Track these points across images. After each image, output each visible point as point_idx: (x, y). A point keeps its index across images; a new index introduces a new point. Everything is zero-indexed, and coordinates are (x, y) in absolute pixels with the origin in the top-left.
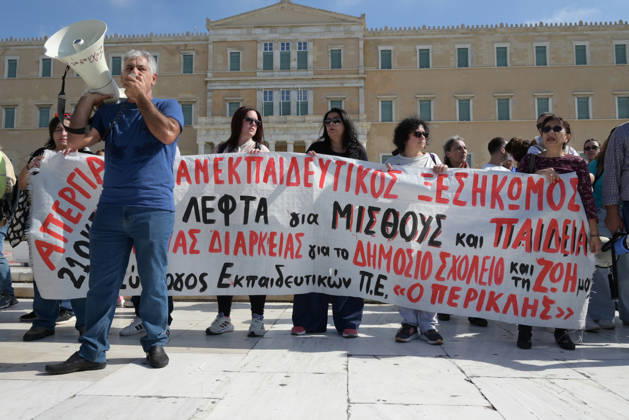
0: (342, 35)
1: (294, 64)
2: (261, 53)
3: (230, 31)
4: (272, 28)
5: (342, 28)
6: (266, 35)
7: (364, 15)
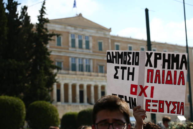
0: (102, 36)
1: (84, 46)
2: (70, 39)
3: (57, 26)
4: (75, 27)
5: (102, 32)
6: (72, 30)
7: (110, 29)
